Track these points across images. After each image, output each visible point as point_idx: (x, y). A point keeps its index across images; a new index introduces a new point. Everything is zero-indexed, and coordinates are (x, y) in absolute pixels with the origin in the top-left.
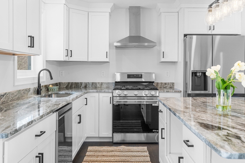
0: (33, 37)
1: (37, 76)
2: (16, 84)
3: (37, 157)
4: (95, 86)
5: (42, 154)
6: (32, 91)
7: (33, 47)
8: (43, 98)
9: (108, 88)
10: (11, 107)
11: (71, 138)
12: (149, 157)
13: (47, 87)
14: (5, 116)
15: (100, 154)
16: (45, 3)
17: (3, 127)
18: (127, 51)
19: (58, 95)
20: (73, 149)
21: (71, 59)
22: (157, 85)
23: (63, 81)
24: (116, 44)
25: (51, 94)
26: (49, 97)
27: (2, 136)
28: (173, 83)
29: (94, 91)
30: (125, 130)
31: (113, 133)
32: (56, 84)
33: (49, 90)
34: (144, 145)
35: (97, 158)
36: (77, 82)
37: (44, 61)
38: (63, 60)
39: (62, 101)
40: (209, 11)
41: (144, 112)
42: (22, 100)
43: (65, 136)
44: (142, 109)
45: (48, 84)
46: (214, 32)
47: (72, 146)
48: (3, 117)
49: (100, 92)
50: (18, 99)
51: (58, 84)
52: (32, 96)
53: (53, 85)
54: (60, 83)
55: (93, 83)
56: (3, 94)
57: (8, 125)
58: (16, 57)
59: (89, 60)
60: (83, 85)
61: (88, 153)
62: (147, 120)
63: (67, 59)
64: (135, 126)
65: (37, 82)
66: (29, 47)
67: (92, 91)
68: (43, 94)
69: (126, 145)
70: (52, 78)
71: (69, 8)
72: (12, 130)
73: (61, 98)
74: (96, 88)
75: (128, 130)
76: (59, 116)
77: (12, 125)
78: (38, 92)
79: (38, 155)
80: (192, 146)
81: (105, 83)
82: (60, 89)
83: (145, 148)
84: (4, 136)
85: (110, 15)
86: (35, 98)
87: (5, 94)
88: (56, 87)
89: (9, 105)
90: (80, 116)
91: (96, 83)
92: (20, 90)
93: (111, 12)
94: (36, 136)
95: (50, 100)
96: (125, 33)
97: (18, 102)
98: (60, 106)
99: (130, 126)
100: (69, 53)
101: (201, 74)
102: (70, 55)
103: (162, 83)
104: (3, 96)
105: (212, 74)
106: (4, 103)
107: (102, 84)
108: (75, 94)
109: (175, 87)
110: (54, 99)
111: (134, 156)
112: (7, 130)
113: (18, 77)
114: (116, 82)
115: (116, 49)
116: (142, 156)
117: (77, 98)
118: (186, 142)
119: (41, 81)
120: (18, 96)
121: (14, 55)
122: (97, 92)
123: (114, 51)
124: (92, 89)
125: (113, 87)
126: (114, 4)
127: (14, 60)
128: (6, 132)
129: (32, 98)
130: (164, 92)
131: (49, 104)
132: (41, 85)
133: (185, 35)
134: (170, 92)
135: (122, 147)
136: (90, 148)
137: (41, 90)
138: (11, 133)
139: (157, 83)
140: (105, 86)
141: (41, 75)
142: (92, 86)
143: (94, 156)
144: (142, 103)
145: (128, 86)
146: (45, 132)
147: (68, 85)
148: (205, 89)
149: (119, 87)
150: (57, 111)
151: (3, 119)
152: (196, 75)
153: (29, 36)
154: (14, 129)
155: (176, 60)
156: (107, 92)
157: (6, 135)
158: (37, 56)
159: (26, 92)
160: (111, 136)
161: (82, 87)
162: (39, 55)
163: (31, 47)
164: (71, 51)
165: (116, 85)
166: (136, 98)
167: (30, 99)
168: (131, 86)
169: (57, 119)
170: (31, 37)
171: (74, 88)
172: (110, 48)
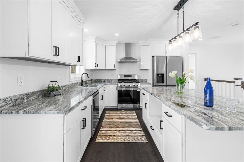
0: (80, 57)
1: (81, 76)
2: (71, 80)
3: (82, 121)
4: (109, 81)
5: (85, 119)
6: (78, 84)
7: (80, 62)
8: (84, 88)
9: (115, 82)
10: (68, 93)
11: (99, 106)
12: (136, 116)
13: (86, 82)
14: (65, 99)
15: (112, 115)
16: (85, 41)
17: (63, 106)
18: (124, 64)
19: (91, 86)
20: (99, 112)
21: (97, 68)
22: (139, 81)
23: (93, 79)
24: (119, 61)
25: (88, 85)
26: (87, 87)
27: (63, 112)
28: (146, 80)
29: (109, 83)
30: (123, 102)
31: (118, 104)
32: (90, 80)
33: (87, 83)
34: (133, 110)
35: (111, 117)
36: (100, 79)
37: (84, 69)
38: (94, 69)
39: (94, 89)
40: (170, 43)
41: (132, 94)
42: (74, 89)
43: (95, 106)
44: (130, 92)
45: (86, 80)
46: (167, 55)
47: (99, 111)
48: (64, 99)
49: (112, 84)
50: (72, 88)
51: (91, 80)
52: (79, 86)
53: (88, 80)
54: (92, 80)
55: (107, 80)
56: (64, 86)
57: (67, 105)
58: (71, 67)
59: (106, 69)
60: (103, 81)
61: (106, 115)
62: (133, 97)
63: (95, 68)
64: (128, 100)
65: (81, 79)
66: (77, 61)
67: (108, 83)
68: (84, 85)
69: (124, 110)
70: (88, 78)
71: (96, 43)
72: (69, 108)
73: (94, 87)
74: (109, 82)
75: (125, 102)
76: (93, 97)
77: (69, 105)
78: (82, 84)
79: (83, 120)
80: (171, 116)
81: (113, 80)
82: (92, 83)
83: (134, 112)
84: (64, 112)
85: (116, 47)
86: (80, 87)
87: (65, 86)
88: (90, 82)
89: (67, 92)
90: (102, 96)
91: (109, 80)
92: (73, 84)
93: (117, 45)
94: (82, 109)
95: (88, 89)
96: (123, 56)
97: (72, 90)
98: (94, 92)
99: (125, 100)
100: (96, 65)
101: (161, 75)
102: (97, 66)
103: (141, 80)
104: (64, 87)
105: (172, 75)
106: (65, 91)
107: (112, 80)
108: (100, 85)
109: (147, 81)
110: (90, 88)
111: (129, 116)
112: (66, 108)
113: (72, 77)
114: (119, 79)
115: (119, 63)
116: (133, 116)
117: (101, 87)
118: (166, 113)
119: (83, 79)
120: (71, 87)
121: (70, 66)
122: (110, 84)
123: (118, 64)
124: (107, 83)
125: (117, 81)
126: (118, 41)
127: (69, 68)
128: (65, 110)
129: (79, 88)
130: (143, 84)
131: (88, 91)
132: (83, 81)
133: (153, 57)
134: (146, 84)
135: (123, 111)
136: (107, 112)
137: (83, 83)
138: (68, 110)
139: (139, 80)
140: (113, 81)
141: (83, 76)
142: (107, 81)
143: (109, 116)
144: (130, 89)
145: (125, 81)
146: (87, 107)
147: (96, 81)
148: (163, 82)
149: (121, 82)
150: (92, 95)
151: (64, 100)
152: (159, 76)
153: (77, 56)
154: (70, 107)
155: (148, 69)
156: (115, 84)
157: (65, 112)
158: (81, 67)
159: (76, 85)
160: (117, 105)
161: (102, 82)
162: (82, 66)
163: (78, 61)
164: (97, 64)
165: (119, 81)
166: (125, 87)
167: (78, 88)
168: (127, 81)
169: (92, 99)
170: (78, 56)
171: (99, 82)
172: (116, 63)
